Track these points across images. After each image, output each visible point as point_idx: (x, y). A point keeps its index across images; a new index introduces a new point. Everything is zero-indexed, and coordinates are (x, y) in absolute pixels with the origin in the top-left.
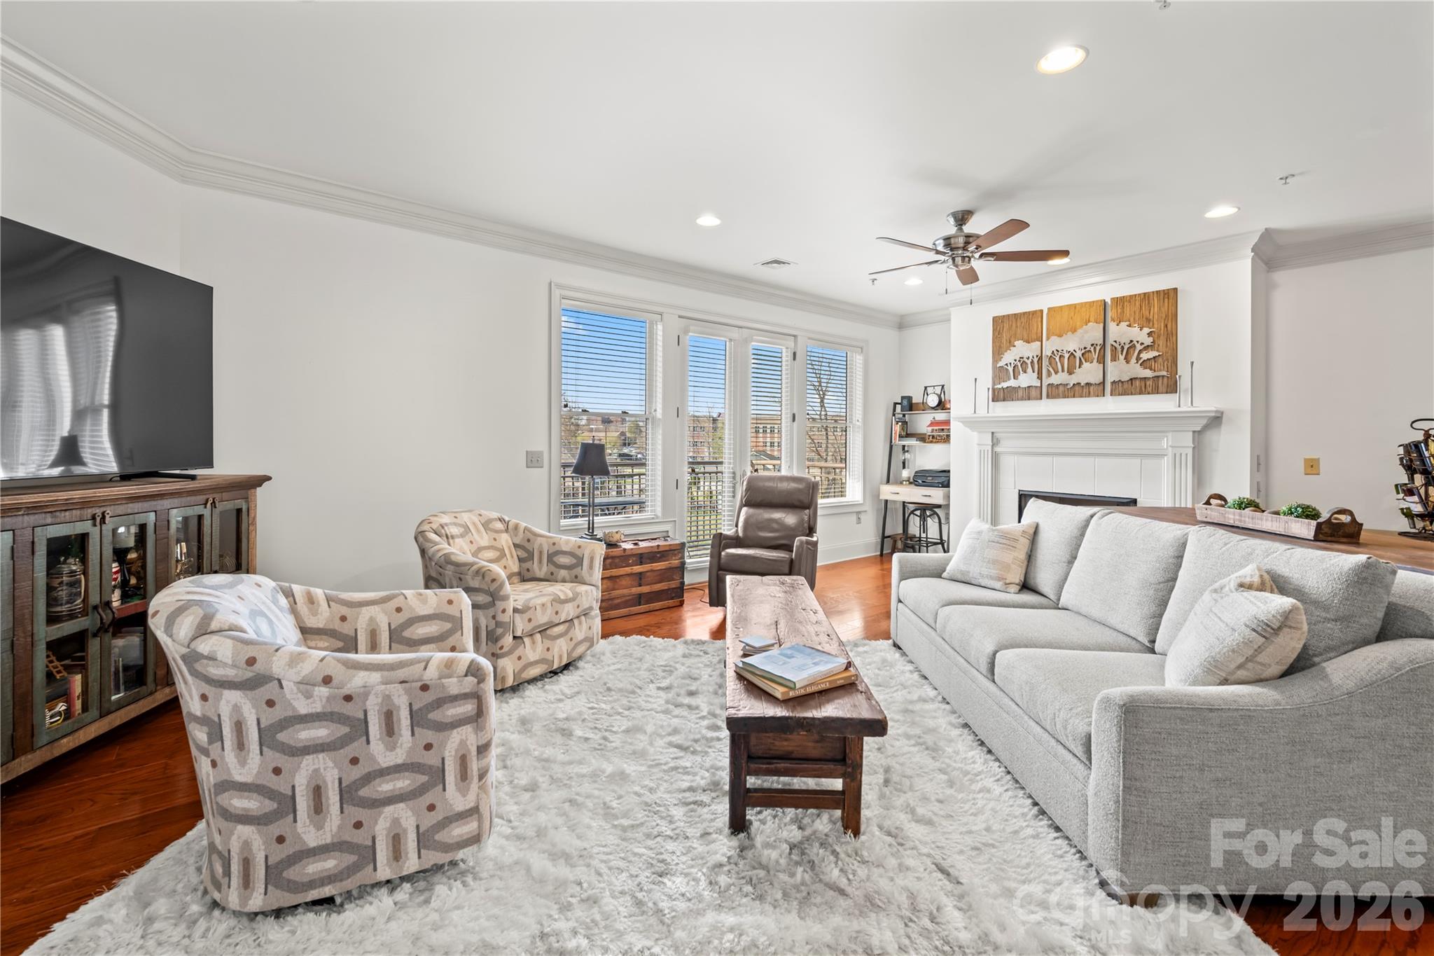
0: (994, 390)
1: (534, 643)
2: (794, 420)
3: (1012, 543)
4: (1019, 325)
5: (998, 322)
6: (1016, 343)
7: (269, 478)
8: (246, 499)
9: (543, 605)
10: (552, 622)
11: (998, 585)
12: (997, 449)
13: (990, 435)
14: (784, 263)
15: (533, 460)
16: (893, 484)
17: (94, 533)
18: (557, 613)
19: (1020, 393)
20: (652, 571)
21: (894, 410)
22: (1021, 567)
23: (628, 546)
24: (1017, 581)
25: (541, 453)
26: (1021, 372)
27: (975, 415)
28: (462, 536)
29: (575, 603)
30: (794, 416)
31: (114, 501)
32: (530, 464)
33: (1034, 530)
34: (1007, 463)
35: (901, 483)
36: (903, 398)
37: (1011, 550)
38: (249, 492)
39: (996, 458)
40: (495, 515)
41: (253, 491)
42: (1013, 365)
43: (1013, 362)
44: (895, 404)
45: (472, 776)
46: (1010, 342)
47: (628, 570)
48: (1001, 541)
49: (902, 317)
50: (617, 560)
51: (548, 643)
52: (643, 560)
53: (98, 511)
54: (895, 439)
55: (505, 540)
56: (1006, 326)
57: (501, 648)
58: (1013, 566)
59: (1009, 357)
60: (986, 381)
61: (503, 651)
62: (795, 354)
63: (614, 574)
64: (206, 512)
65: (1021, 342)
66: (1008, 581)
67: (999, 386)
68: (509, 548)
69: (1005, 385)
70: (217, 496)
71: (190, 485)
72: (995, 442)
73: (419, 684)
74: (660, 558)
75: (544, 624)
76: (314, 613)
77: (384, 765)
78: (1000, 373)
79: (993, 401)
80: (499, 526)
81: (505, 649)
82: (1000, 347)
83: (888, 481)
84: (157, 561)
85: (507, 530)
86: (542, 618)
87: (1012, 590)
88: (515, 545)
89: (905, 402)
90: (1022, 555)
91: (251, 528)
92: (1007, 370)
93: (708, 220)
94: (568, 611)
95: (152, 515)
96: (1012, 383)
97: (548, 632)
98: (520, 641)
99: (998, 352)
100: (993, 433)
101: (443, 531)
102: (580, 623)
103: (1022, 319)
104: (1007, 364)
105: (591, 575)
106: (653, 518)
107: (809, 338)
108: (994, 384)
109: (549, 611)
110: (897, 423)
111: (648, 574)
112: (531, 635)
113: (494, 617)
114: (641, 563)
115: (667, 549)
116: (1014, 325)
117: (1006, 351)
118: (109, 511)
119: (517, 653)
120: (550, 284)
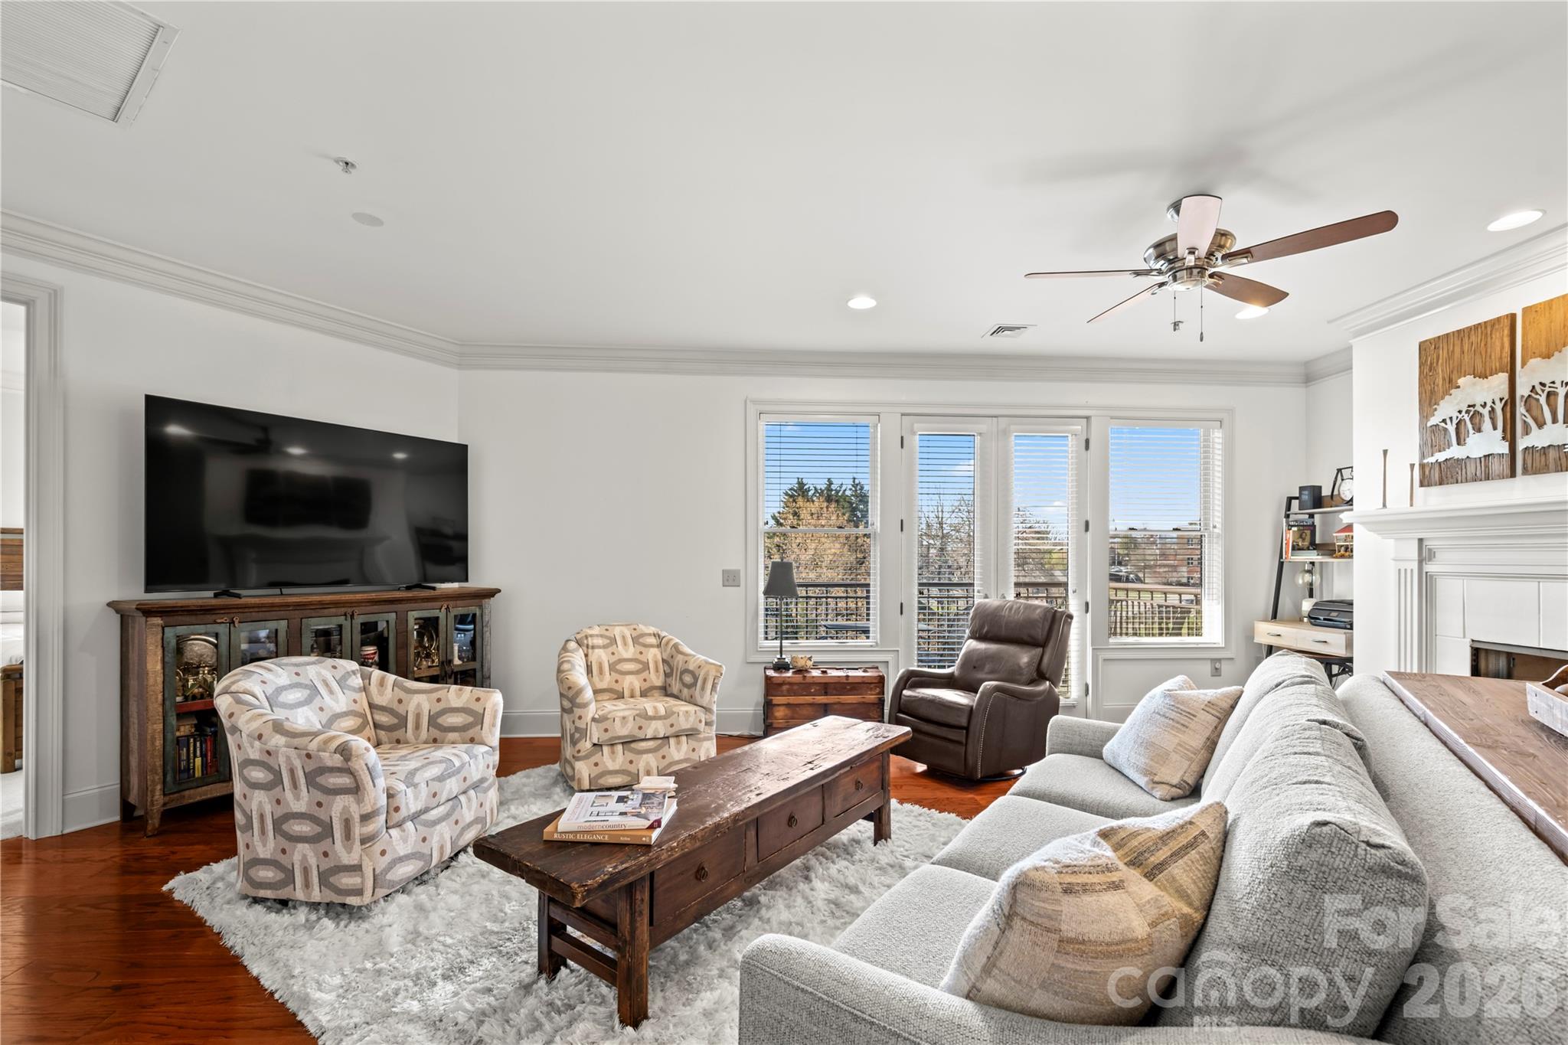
0: (1422, 466)
1: (613, 752)
2: (1087, 529)
3: (1184, 720)
4: (1466, 349)
5: (1429, 351)
6: (1461, 381)
7: (499, 591)
8: (481, 607)
9: (624, 718)
10: (634, 736)
11: (1142, 781)
12: (1429, 568)
13: (1416, 543)
14: (1019, 328)
15: (731, 579)
16: (1284, 621)
17: (347, 624)
18: (640, 728)
19: (1471, 469)
20: (839, 703)
21: (1289, 508)
22: (1191, 760)
23: (816, 673)
24: (1175, 781)
25: (738, 572)
26: (1471, 431)
27: (1384, 511)
28: (604, 647)
29: (668, 722)
30: (1087, 524)
31: (359, 603)
32: (726, 583)
33: (1231, 702)
34: (1449, 592)
35: (1301, 620)
36: (1302, 489)
37: (1179, 730)
38: (484, 601)
39: (1427, 586)
40: (652, 630)
41: (487, 600)
42: (1455, 421)
43: (1455, 414)
44: (1290, 499)
45: (354, 839)
46: (1450, 381)
47: (809, 699)
48: (1173, 715)
49: (1307, 364)
50: (796, 687)
51: (630, 756)
52: (829, 691)
53: (349, 610)
54: (1287, 553)
55: (653, 655)
56: (1443, 354)
57: (579, 751)
58: (1174, 757)
59: (1448, 409)
60: (1408, 450)
61: (580, 755)
62: (1087, 442)
63: (791, 702)
64: (442, 615)
65: (1470, 378)
66: (1156, 779)
67: (1432, 460)
68: (656, 663)
69: (1441, 457)
70: (451, 604)
71: (431, 593)
72: (1425, 554)
73: (305, 752)
74: (851, 690)
75: (624, 737)
76: (381, 694)
77: (295, 811)
78: (1434, 437)
79: (1422, 485)
80: (653, 641)
81: (581, 754)
82: (1432, 392)
83: (1274, 616)
84: (397, 648)
85: (659, 646)
86: (623, 731)
87: (1158, 794)
88: (664, 661)
89: (1306, 497)
90: (1197, 741)
91: (485, 629)
92: (1446, 430)
93: (862, 302)
94: (658, 728)
95: (394, 615)
96: (1455, 452)
97: (633, 745)
98: (598, 748)
99: (1429, 399)
100: (1421, 540)
101: (585, 642)
102: (678, 743)
103: (1473, 338)
104: (1444, 421)
105: (702, 697)
106: (871, 646)
107: (1112, 418)
108: (1423, 456)
109: (630, 724)
110: (1290, 527)
111: (835, 706)
112: (612, 745)
113: (574, 722)
114: (826, 694)
115: (860, 681)
116: (1457, 350)
117: (1443, 398)
118: (357, 610)
119: (594, 759)
120: (746, 401)
